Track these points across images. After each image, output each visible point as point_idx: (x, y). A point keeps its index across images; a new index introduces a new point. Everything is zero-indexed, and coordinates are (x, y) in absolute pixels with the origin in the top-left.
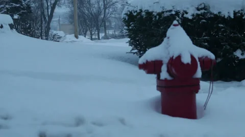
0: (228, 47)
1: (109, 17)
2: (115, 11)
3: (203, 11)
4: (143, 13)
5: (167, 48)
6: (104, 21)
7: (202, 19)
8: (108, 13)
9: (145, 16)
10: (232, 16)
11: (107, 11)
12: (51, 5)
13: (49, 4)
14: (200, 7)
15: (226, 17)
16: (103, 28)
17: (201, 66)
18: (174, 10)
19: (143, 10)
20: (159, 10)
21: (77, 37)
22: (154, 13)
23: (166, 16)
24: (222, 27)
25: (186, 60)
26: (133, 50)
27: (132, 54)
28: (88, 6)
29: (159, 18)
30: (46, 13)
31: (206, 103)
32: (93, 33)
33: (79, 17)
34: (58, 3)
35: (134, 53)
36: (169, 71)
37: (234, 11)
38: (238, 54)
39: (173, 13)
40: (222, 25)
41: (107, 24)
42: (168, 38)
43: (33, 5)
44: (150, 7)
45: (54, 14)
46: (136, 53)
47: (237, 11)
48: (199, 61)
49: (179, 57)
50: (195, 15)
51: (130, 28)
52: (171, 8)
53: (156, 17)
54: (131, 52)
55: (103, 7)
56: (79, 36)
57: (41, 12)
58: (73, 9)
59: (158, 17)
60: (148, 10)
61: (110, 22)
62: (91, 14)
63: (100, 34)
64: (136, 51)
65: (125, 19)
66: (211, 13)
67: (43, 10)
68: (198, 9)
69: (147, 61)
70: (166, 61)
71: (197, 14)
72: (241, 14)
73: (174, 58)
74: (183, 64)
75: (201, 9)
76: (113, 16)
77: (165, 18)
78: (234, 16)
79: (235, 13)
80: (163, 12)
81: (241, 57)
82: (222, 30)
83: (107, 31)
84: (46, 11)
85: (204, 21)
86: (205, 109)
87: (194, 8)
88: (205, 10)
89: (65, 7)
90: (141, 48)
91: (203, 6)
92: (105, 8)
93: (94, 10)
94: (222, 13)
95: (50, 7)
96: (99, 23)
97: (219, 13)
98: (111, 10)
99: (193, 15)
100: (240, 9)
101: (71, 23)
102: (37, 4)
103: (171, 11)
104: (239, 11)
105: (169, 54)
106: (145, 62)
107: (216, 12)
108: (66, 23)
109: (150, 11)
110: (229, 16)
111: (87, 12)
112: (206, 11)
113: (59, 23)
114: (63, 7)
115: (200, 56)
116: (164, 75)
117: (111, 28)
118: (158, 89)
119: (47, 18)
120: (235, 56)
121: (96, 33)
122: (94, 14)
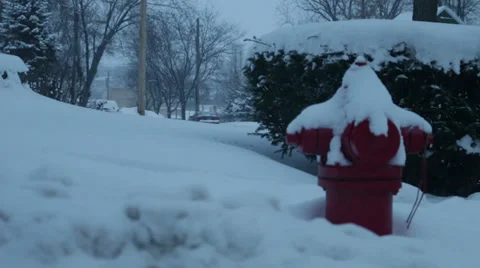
0: (447, 130)
1: (206, 79)
2: (217, 67)
3: (401, 58)
4: (287, 58)
5: (342, 106)
6: (195, 85)
7: (400, 73)
8: (205, 71)
9: (289, 63)
10: (457, 70)
11: (202, 67)
12: (94, 49)
13: (90, 47)
14: (397, 50)
15: (445, 72)
16: (193, 100)
17: (405, 144)
18: (346, 52)
19: (287, 51)
20: (319, 52)
21: (141, 112)
22: (307, 57)
23: (330, 62)
24: (438, 91)
25: (379, 128)
26: (259, 129)
27: (259, 137)
28: (167, 55)
29: (316, 68)
30: (83, 65)
31: (411, 217)
32: (172, 108)
33: (148, 76)
34: (108, 45)
35: (263, 136)
36: (344, 149)
37: (462, 62)
38: (465, 143)
39: (345, 57)
40: (437, 87)
41: (201, 93)
42: (346, 87)
43: (60, 47)
44: (300, 45)
45: (99, 67)
46: (266, 135)
47: (466, 62)
48: (403, 134)
49: (366, 123)
50: (386, 64)
51: (258, 85)
52: (340, 49)
53: (310, 64)
54: (256, 134)
55: (194, 58)
56: (146, 111)
57: (75, 62)
58: (136, 60)
59: (314, 64)
60: (295, 52)
61: (207, 89)
62: (171, 70)
63: (187, 112)
64: (266, 131)
65: (249, 69)
66: (418, 63)
67: (79, 59)
68: (393, 54)
69: (303, 129)
70: (339, 129)
71: (390, 63)
72: (475, 67)
73: (356, 124)
74: (372, 135)
75: (399, 53)
76: (214, 77)
77: (329, 66)
78: (461, 71)
79: (463, 65)
80: (325, 56)
81: (470, 150)
82: (438, 95)
83: (200, 106)
84: (84, 60)
85: (403, 76)
86: (408, 227)
87: (385, 51)
88: (407, 55)
89: (121, 55)
90: (277, 126)
91: (402, 48)
92: (199, 61)
93: (178, 64)
94: (438, 64)
95: (92, 54)
96: (186, 91)
97: (433, 63)
98: (210, 65)
99: (383, 64)
100: (472, 58)
101: (131, 86)
102: (67, 47)
103: (341, 54)
104: (470, 63)
105: (346, 117)
106: (299, 129)
107: (426, 61)
108: (121, 86)
109: (300, 52)
110: (452, 71)
111: (162, 66)
112: (407, 59)
113: (107, 86)
114: (118, 55)
115: (405, 125)
116: (335, 156)
117: (208, 102)
118: (320, 184)
119: (85, 74)
120: (459, 147)
121: (179, 108)
122: (176, 72)
